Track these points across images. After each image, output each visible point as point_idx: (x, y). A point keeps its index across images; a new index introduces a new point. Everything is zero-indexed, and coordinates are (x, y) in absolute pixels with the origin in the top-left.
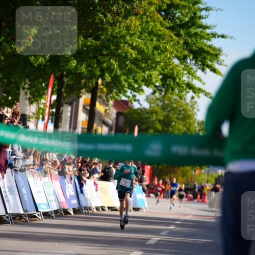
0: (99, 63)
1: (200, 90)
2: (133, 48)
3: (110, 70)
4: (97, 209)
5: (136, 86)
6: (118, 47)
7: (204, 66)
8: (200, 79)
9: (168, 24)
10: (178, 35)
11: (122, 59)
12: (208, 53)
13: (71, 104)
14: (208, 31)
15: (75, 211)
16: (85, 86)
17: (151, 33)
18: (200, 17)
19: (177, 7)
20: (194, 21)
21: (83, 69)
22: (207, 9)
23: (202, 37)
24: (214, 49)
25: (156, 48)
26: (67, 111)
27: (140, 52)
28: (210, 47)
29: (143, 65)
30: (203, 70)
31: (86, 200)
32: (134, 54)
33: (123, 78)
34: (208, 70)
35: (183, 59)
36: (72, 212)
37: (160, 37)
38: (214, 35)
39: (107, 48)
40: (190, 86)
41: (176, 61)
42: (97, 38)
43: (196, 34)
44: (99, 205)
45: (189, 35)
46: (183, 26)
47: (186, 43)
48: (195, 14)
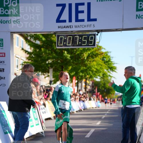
0: (87, 72)
1: (112, 77)
2: (95, 68)
3: (90, 74)
4: (89, 108)
5: (96, 77)
6: (91, 68)
7: (113, 71)
8: (112, 74)
9: (103, 62)
10: (106, 64)
11: (92, 71)
12: (114, 68)
13: (80, 82)
14: (113, 63)
15: (84, 110)
16: (84, 78)
17: (99, 64)
18: (111, 59)
19: (105, 58)
20: (109, 61)
21: (83, 75)
22: (112, 57)
23: (112, 64)
24: (115, 67)
25: (101, 68)
26: (80, 84)
27: (96, 69)
28: (114, 66)
29: (98, 72)
30: (113, 72)
31: (86, 106)
32: (95, 70)
33: (93, 76)
34: (114, 72)
35: (107, 70)
36: (83, 110)
37: (101, 65)
38: (114, 63)
39: (88, 69)
40: (110, 76)
41: (105, 70)
42: (86, 67)
43: (110, 64)
44: (89, 107)
45: (108, 64)
46: (107, 62)
47: (108, 66)
48: (110, 59)
